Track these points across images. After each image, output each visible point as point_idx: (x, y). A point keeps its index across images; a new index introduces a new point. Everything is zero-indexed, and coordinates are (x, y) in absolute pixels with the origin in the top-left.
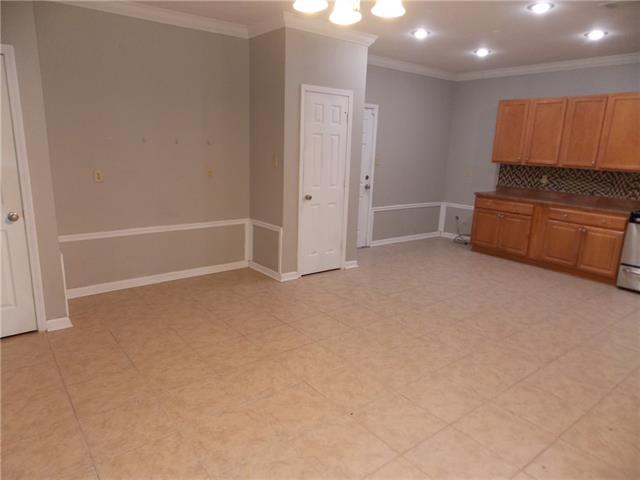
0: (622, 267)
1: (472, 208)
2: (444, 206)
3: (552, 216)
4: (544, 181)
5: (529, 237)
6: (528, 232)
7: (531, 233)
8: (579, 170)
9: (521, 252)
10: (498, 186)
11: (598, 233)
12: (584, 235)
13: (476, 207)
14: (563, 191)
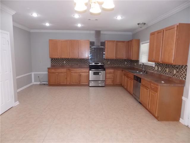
0: (90, 81)
1: (47, 73)
2: (33, 74)
3: (72, 72)
4: (65, 62)
5: (66, 78)
6: (66, 77)
7: (67, 77)
8: (73, 59)
9: (65, 83)
10: (51, 65)
11: (83, 74)
12: (80, 75)
13: (48, 72)
14: (70, 65)
